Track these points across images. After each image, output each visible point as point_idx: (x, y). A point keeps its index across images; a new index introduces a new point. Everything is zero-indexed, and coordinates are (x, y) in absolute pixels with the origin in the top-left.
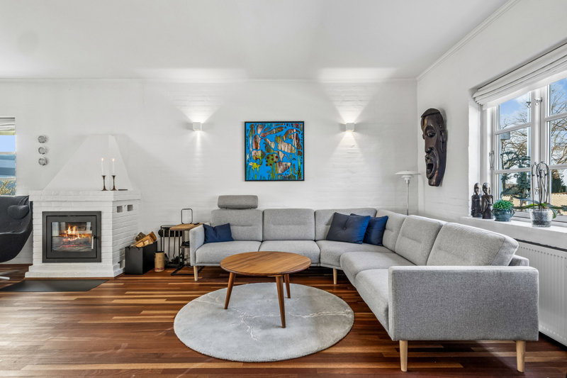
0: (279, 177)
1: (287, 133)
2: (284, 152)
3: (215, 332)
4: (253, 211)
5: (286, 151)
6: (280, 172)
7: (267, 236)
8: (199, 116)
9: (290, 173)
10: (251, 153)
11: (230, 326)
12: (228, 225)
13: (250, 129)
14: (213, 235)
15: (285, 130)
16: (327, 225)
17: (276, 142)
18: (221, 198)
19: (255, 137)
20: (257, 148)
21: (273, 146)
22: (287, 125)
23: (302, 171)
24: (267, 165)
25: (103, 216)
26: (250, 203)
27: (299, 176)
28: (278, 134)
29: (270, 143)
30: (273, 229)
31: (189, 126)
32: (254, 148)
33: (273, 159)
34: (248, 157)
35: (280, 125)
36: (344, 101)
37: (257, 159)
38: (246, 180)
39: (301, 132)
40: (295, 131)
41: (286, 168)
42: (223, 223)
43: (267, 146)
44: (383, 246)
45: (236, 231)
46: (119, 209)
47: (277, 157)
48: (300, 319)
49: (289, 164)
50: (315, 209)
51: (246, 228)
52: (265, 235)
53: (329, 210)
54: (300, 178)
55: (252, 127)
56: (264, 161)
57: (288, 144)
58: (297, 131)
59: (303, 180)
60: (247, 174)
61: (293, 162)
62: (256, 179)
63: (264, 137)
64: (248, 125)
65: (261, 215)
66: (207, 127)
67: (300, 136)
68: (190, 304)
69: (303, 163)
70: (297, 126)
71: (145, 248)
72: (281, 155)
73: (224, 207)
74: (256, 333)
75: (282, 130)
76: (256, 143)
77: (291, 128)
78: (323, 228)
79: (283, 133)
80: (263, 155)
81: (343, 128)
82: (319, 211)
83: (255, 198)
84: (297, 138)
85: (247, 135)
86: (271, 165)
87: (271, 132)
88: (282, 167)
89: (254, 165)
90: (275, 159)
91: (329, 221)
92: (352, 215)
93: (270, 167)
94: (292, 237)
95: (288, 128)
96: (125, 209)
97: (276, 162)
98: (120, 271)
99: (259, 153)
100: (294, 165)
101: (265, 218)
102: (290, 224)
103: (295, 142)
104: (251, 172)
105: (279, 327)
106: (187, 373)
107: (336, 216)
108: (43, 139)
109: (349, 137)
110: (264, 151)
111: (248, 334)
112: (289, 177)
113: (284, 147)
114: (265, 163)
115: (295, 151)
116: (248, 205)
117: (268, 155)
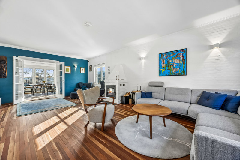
0: (174, 74)
1: (177, 55)
2: (176, 64)
3: (126, 130)
4: (161, 88)
5: (177, 63)
6: (174, 72)
7: (166, 98)
8: (143, 55)
9: (179, 72)
10: (161, 65)
11: (133, 130)
12: (151, 92)
13: (161, 56)
14: (144, 95)
15: (176, 54)
16: (198, 97)
17: (172, 60)
18: (150, 82)
19: (163, 59)
20: (164, 63)
21: (171, 61)
22: (178, 52)
23: (185, 71)
24: (168, 70)
25: (117, 87)
26: (160, 84)
27: (184, 73)
28: (173, 56)
29: (169, 60)
30: (168, 96)
31: (140, 59)
32: (163, 63)
33: (171, 67)
34: (160, 67)
35: (174, 52)
36: (212, 33)
37: (164, 67)
38: (159, 76)
39: (185, 54)
40: (181, 53)
41: (177, 70)
42: (149, 92)
43: (168, 62)
44: (237, 114)
45: (153, 94)
46: (120, 85)
47: (172, 66)
48: (161, 138)
49: (178, 68)
50: (192, 88)
51: (158, 94)
52: (165, 98)
53: (200, 90)
54: (184, 74)
55: (162, 55)
56: (167, 68)
57: (178, 60)
58: (182, 53)
59: (186, 75)
60: (160, 74)
61: (181, 67)
62: (163, 75)
63: (167, 58)
64: (160, 55)
65: (164, 89)
66: (146, 58)
67: (184, 55)
68: (129, 117)
69: (186, 67)
70: (183, 51)
71: (126, 97)
72: (175, 65)
73: (151, 86)
74: (138, 136)
75: (175, 54)
76: (163, 61)
77: (179, 52)
78: (195, 98)
79: (175, 55)
80: (166, 66)
81: (212, 47)
82: (194, 90)
83: (163, 83)
84: (183, 56)
85: (160, 58)
86: (170, 69)
87: (170, 56)
88: (175, 70)
89: (163, 70)
90: (172, 67)
91: (200, 95)
92: (216, 93)
93: (169, 71)
94: (178, 100)
95: (178, 53)
96: (122, 85)
97: (172, 68)
98: (120, 102)
99: (165, 65)
100: (181, 69)
101: (166, 91)
102: (177, 94)
103: (181, 58)
104: (161, 73)
105: (149, 138)
106: (107, 141)
107: (204, 93)
108: (109, 67)
109: (216, 51)
110: (167, 64)
111: (136, 135)
112: (178, 74)
113: (176, 61)
114: (167, 69)
115: (181, 62)
116: (160, 85)
117: (168, 65)
